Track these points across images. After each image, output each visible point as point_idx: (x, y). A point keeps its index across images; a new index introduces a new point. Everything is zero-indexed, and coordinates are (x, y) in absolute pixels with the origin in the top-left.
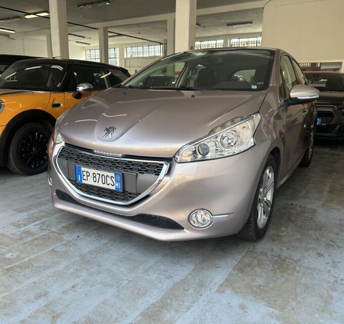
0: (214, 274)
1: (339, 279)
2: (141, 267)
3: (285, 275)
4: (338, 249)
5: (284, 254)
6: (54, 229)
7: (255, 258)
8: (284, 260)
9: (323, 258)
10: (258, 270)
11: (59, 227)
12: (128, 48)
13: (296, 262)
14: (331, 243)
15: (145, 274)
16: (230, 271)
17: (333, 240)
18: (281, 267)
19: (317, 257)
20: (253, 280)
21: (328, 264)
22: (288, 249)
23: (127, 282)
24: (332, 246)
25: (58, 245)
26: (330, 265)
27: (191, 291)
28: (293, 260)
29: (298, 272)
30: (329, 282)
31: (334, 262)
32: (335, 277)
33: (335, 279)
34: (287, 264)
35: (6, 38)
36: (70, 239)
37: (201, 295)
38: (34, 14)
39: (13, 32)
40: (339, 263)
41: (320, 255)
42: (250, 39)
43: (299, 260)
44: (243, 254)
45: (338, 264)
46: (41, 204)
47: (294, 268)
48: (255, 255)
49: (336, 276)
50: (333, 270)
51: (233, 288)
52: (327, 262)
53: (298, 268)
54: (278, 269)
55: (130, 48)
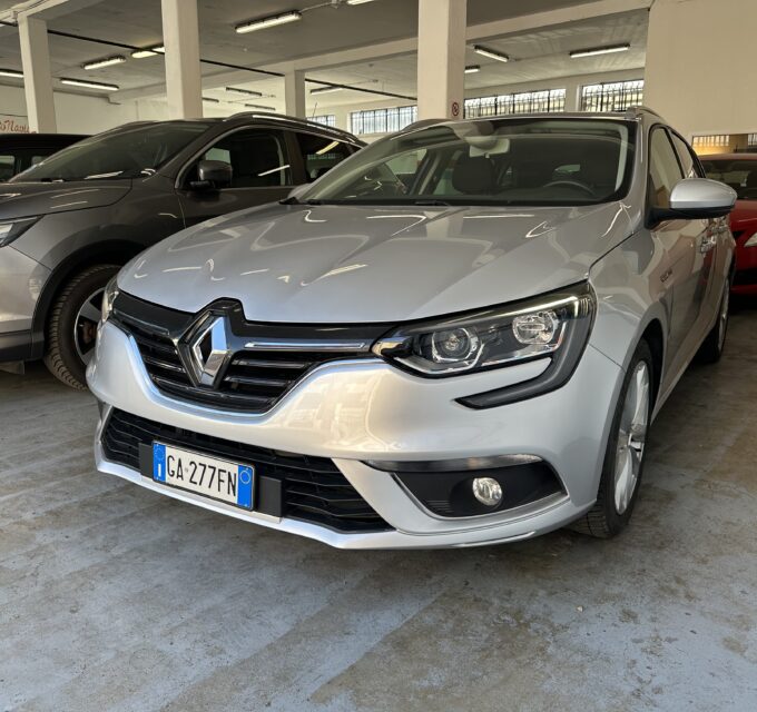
0: (329, 649)
1: (648, 689)
2: (165, 621)
3: (510, 665)
4: (685, 601)
5: (535, 606)
6: (28, 516)
7: (453, 612)
8: (527, 625)
9: (632, 624)
10: (446, 646)
11: (41, 511)
12: (354, 116)
13: (555, 631)
14: (674, 585)
15: (164, 639)
16: (372, 644)
17: (683, 578)
18: (507, 641)
19: (617, 622)
20: (419, 675)
21: (637, 641)
22: (551, 594)
23: (111, 655)
24: (673, 592)
25: (14, 554)
26: (644, 645)
27: (250, 691)
28: (551, 626)
29: (548, 658)
30: (617, 694)
31: (658, 637)
32: (640, 680)
33: (638, 686)
34: (529, 636)
35: (101, 102)
36: (49, 540)
37: (269, 704)
38: (149, 49)
39: (115, 89)
40: (670, 640)
41: (629, 616)
42: (629, 85)
43: (565, 627)
44: (429, 601)
45: (665, 644)
46: (35, 457)
47: (542, 649)
48: (457, 606)
49: (646, 678)
50: (643, 660)
51: (357, 691)
52: (637, 637)
53: (550, 650)
54: (500, 648)
55: (358, 115)
